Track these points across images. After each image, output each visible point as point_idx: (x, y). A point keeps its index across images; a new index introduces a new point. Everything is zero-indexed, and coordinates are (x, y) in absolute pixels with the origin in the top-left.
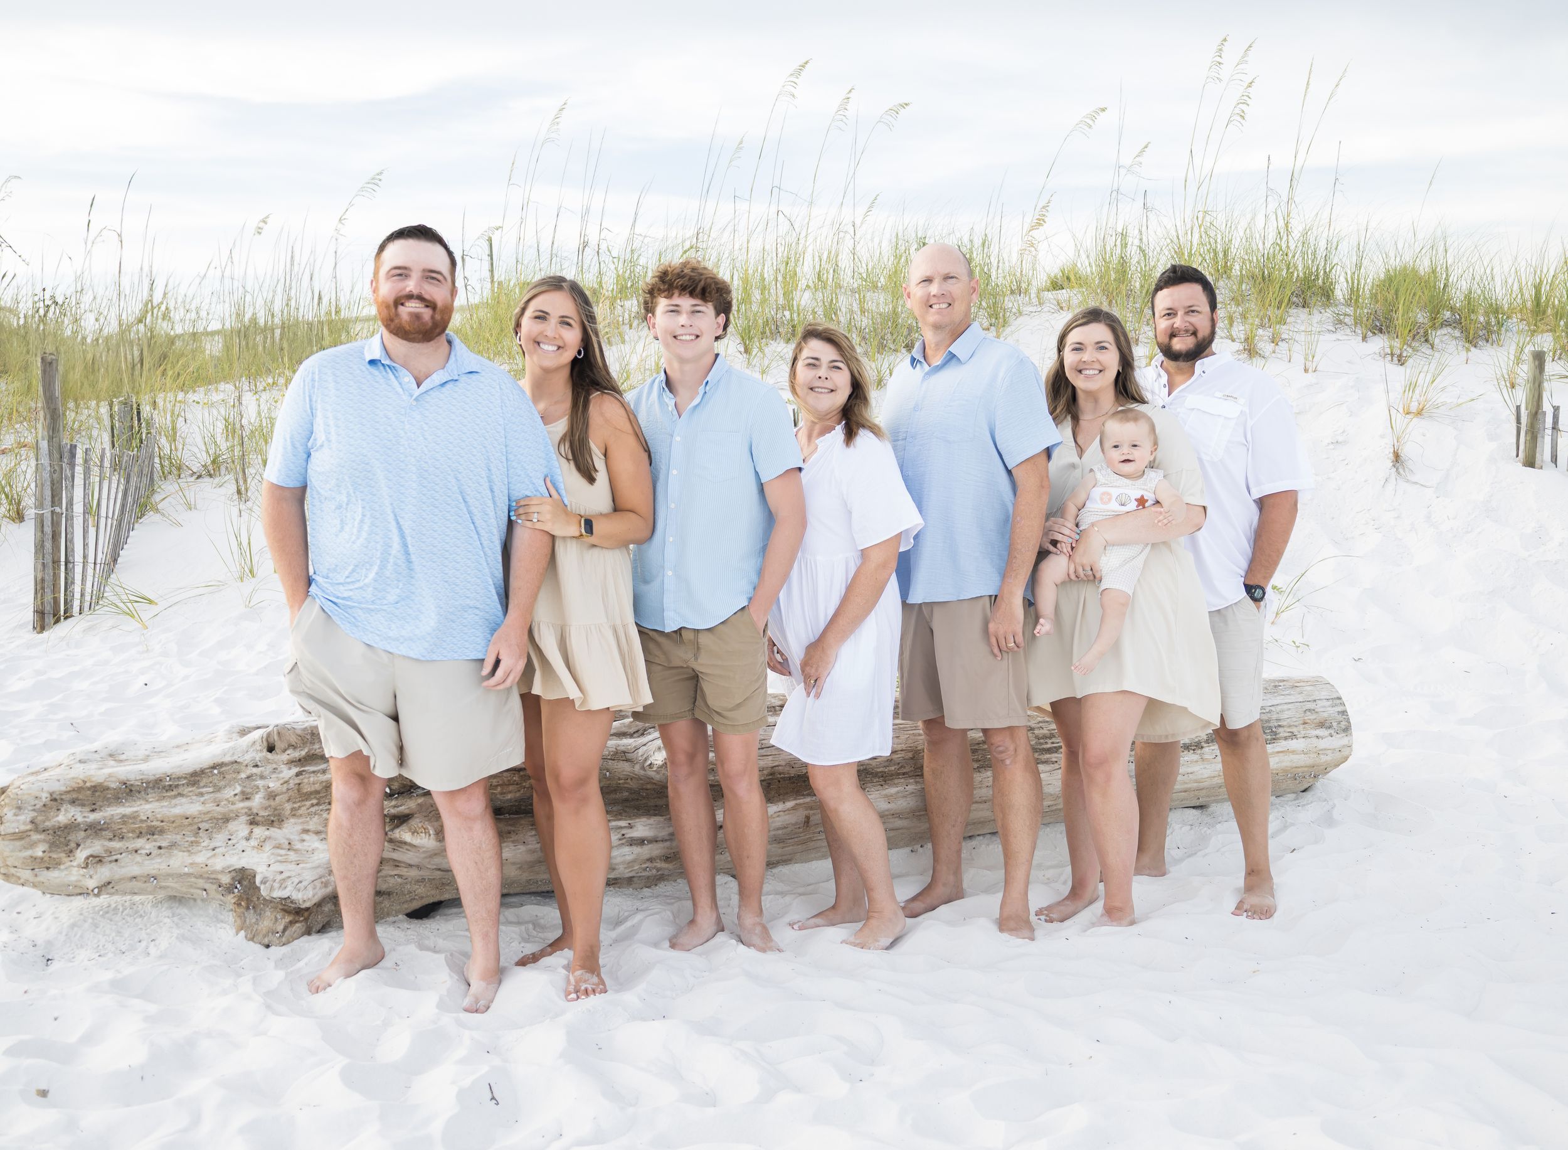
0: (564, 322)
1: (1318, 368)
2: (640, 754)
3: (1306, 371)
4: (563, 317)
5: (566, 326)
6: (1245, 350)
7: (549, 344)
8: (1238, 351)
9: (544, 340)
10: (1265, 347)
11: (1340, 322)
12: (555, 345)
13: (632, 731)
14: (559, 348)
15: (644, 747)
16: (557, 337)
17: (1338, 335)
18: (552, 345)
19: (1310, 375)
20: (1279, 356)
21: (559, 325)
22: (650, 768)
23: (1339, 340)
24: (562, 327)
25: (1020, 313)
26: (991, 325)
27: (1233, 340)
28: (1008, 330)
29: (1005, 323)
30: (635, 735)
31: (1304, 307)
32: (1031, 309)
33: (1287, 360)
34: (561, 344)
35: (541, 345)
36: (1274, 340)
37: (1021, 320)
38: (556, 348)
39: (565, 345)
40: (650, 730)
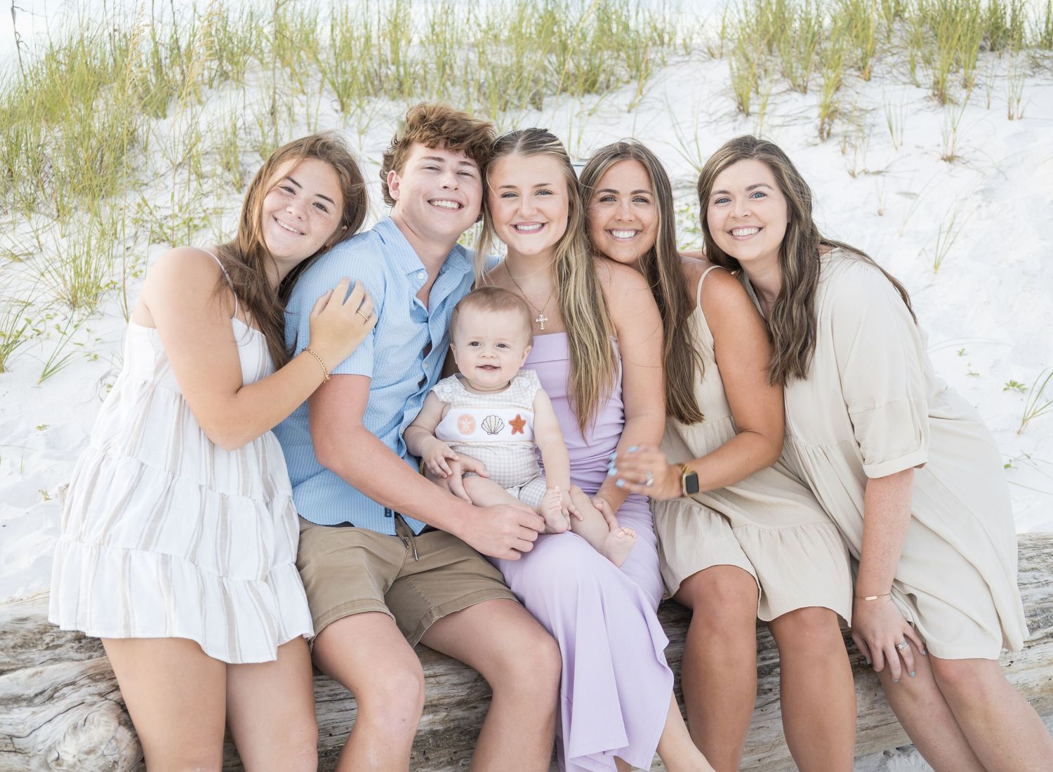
0: (638, 198)
1: (1025, 115)
2: (40, 739)
3: (1010, 118)
4: (636, 192)
5: (641, 203)
6: (934, 95)
7: (624, 230)
8: (925, 98)
9: (616, 226)
10: (957, 93)
11: (1038, 66)
12: (631, 230)
13: (31, 692)
14: (637, 232)
15: (49, 726)
16: (633, 218)
17: (1037, 80)
18: (628, 230)
19: (1015, 122)
20: (974, 102)
21: (632, 204)
22: (59, 765)
23: (1038, 85)
24: (636, 205)
25: (664, 63)
26: (631, 78)
27: (918, 86)
28: (650, 82)
29: (648, 76)
30: (37, 700)
31: (992, 50)
32: (677, 59)
33: (984, 105)
34: (639, 227)
35: (614, 233)
36: (966, 85)
37: (664, 71)
38: (632, 234)
39: (643, 226)
40: (65, 690)
